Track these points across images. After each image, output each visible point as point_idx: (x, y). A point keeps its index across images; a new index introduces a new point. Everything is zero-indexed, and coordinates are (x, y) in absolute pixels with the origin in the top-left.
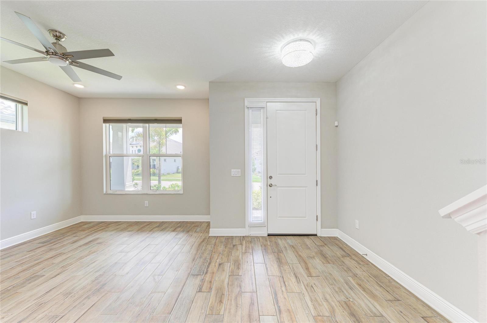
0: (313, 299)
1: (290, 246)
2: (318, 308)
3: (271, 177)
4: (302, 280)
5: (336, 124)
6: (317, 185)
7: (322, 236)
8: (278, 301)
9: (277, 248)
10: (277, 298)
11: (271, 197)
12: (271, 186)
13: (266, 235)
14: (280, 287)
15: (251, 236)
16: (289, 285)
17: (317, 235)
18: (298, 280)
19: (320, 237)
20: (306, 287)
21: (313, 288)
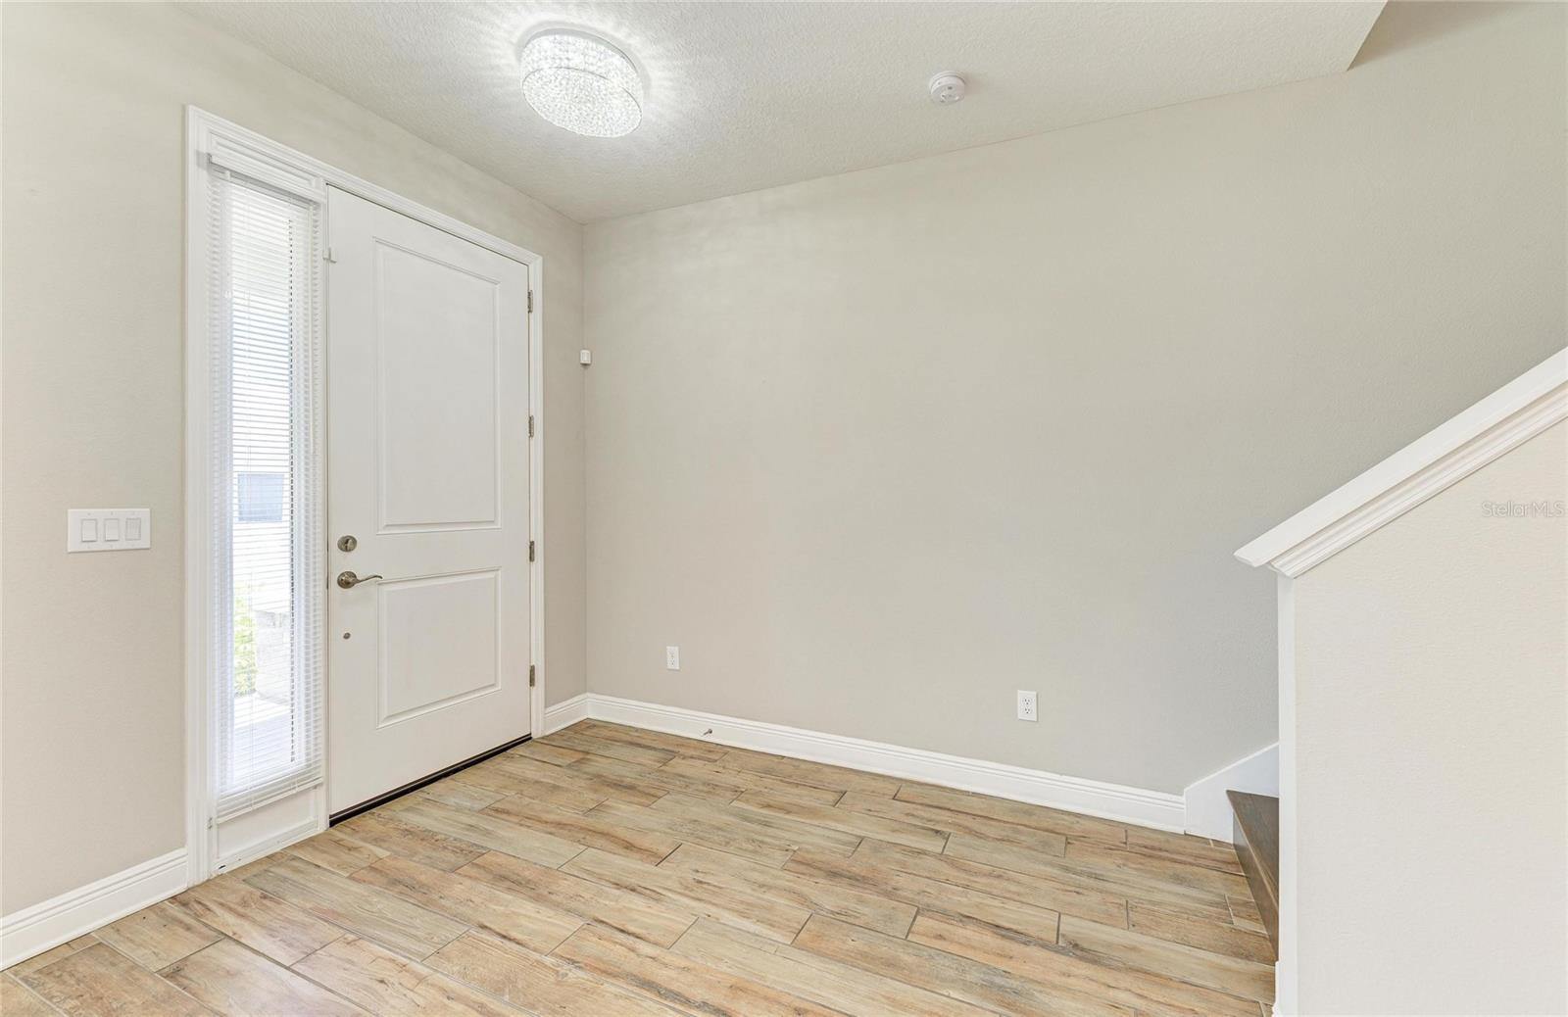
0: (741, 907)
1: (481, 811)
2: (775, 918)
3: (347, 544)
4: (660, 887)
5: (585, 358)
6: (531, 559)
7: (547, 733)
8: (678, 994)
9: (445, 848)
10: (666, 989)
11: (347, 636)
12: (348, 581)
13: (323, 825)
14: (632, 955)
15: (225, 871)
16: (647, 929)
17: (530, 738)
18: (648, 892)
19: (543, 738)
20: (687, 892)
21: (708, 884)
